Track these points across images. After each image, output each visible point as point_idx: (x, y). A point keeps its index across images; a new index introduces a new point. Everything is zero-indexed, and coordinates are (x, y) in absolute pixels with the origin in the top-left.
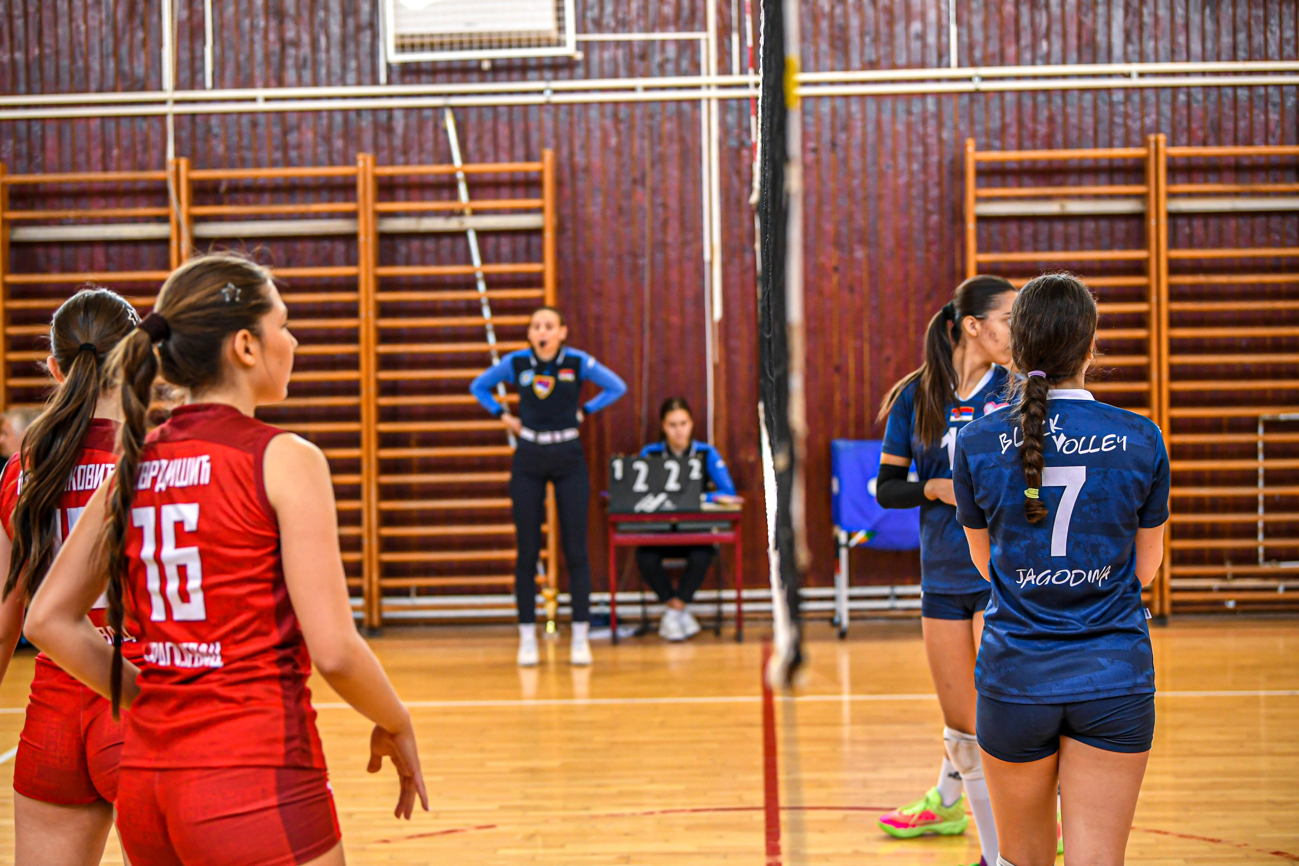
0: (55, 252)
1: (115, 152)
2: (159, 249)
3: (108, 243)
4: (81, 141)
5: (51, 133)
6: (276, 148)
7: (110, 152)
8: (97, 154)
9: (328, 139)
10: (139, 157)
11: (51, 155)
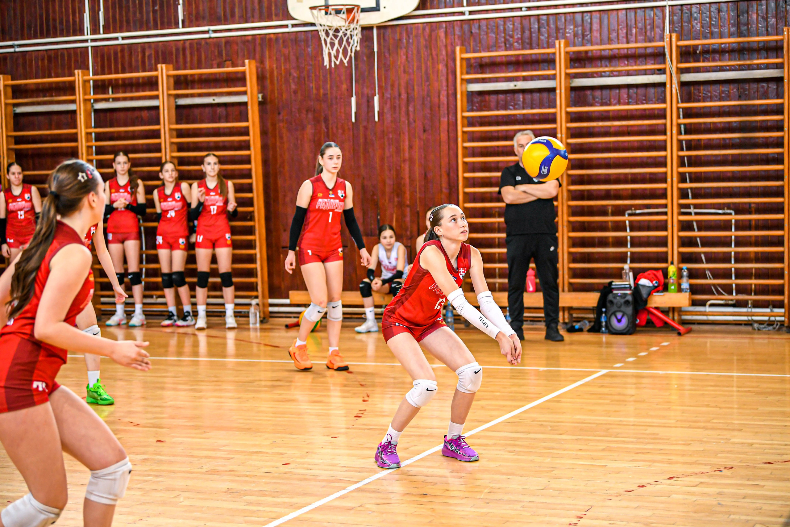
0: (598, 93)
1: (634, 31)
2: (660, 90)
3: (629, 86)
4: (614, 25)
5: (596, 21)
6: (733, 25)
7: (631, 30)
8: (622, 33)
9: (766, 19)
10: (648, 33)
11: (596, 34)
